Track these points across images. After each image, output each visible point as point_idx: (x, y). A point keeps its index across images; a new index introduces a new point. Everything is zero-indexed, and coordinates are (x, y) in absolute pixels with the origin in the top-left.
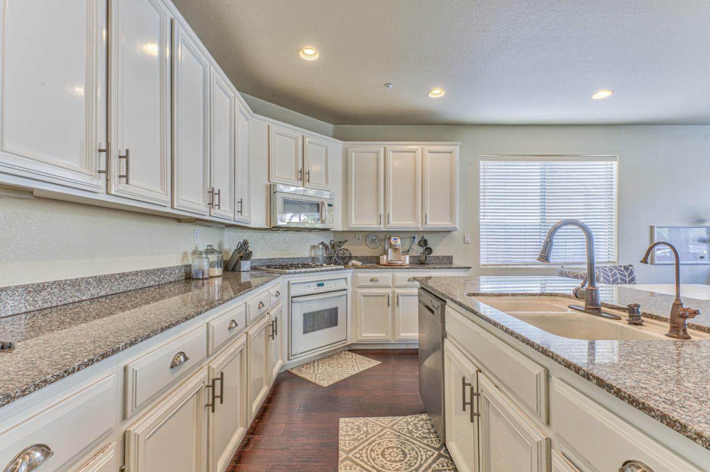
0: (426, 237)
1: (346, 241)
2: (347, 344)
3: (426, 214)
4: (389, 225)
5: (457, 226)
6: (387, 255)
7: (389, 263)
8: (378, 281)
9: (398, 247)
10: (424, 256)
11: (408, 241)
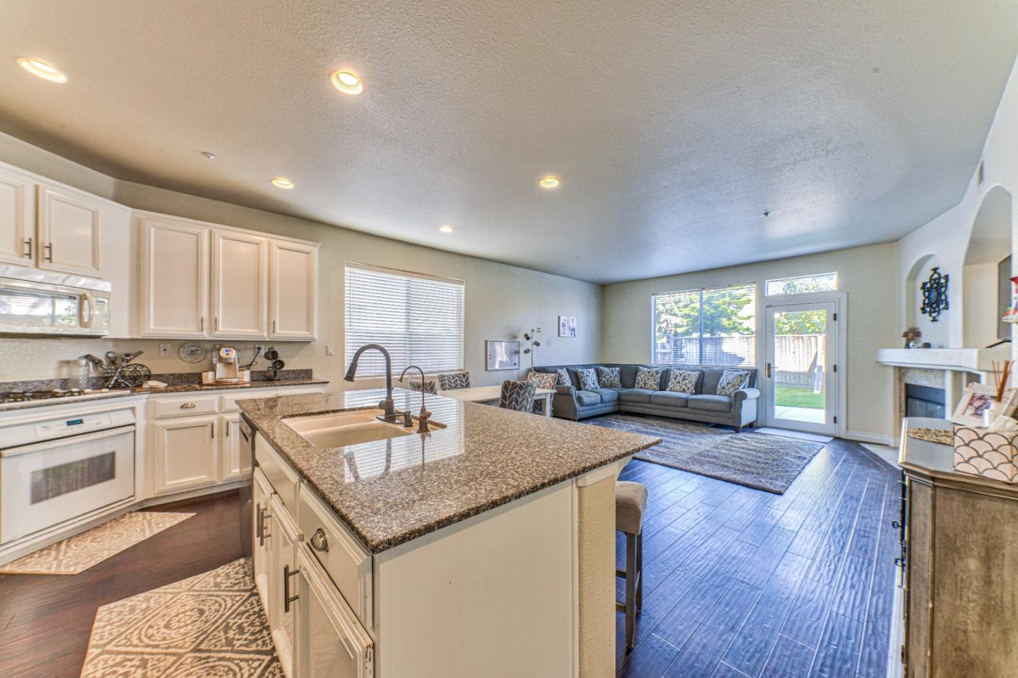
0: (276, 348)
1: (141, 353)
2: (136, 501)
3: (274, 322)
4: (216, 333)
5: (316, 336)
6: (215, 371)
7: (217, 382)
8: (194, 406)
9: (232, 361)
10: (273, 371)
11: (250, 353)
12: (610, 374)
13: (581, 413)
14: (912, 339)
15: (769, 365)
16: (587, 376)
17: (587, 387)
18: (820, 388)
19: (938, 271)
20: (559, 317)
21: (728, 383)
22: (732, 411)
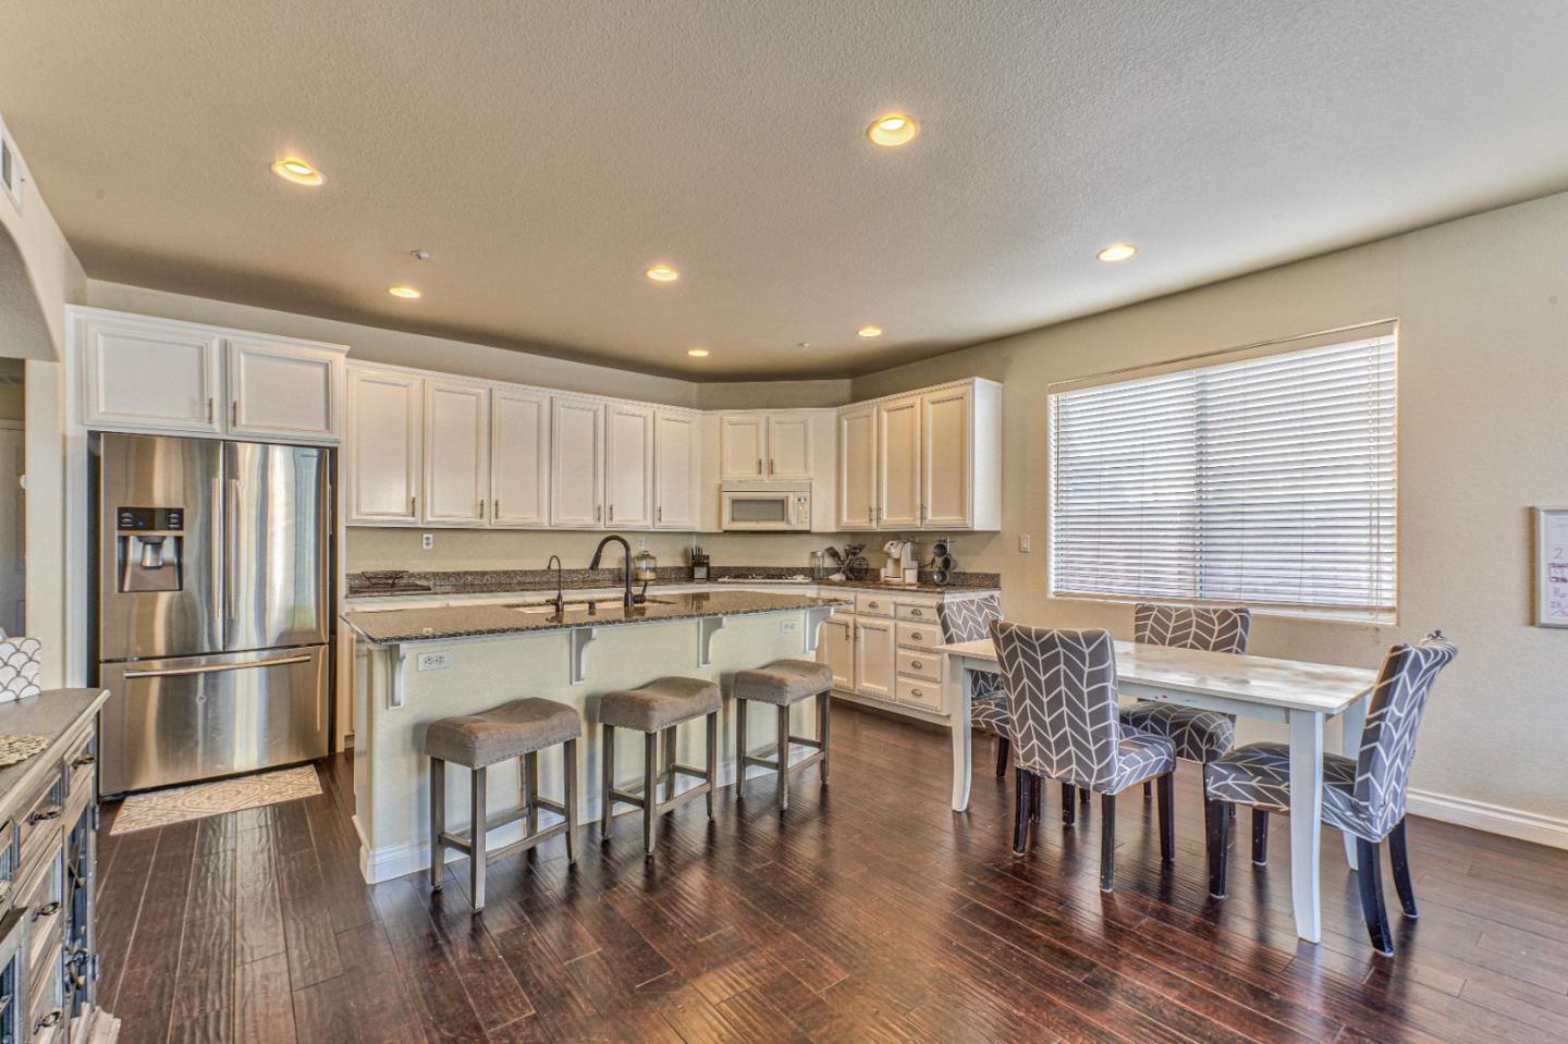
1: (864, 546)
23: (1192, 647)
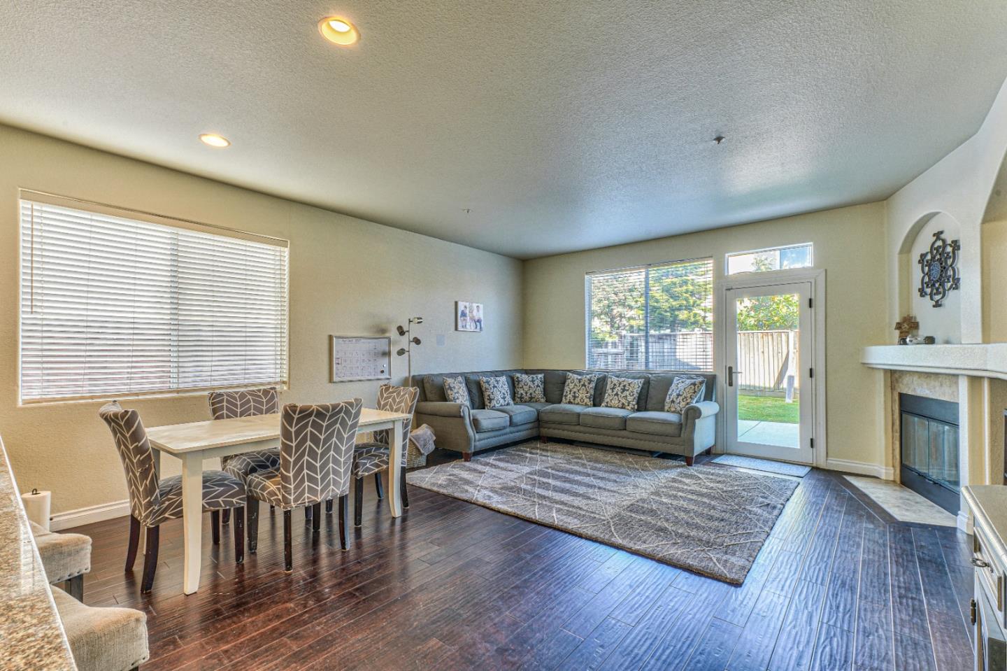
12: (530, 384)
13: (477, 443)
14: (907, 333)
15: (730, 369)
16: (494, 387)
17: (494, 403)
18: (792, 396)
19: (943, 236)
20: (456, 303)
21: (679, 395)
22: (682, 435)
23: (254, 414)
